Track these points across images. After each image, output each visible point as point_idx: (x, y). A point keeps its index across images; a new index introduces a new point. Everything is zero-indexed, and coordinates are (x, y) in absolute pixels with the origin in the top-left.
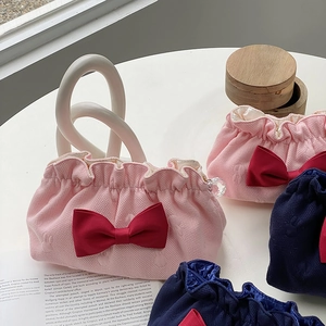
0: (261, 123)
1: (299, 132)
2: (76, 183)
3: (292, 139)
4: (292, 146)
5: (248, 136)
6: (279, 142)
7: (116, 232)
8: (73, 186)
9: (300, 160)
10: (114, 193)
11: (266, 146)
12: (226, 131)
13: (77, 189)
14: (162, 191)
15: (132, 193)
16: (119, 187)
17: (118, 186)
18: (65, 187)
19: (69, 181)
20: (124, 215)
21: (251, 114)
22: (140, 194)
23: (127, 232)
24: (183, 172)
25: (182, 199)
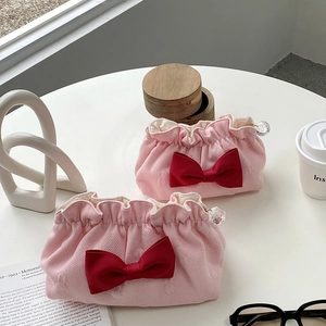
0: (176, 132)
1: (209, 136)
2: (85, 223)
3: (203, 142)
4: (204, 148)
5: (166, 145)
6: (193, 146)
7: (128, 269)
8: (83, 226)
9: (213, 159)
10: (123, 230)
11: (182, 151)
12: (147, 143)
13: (87, 228)
14: (168, 225)
15: (140, 228)
16: (126, 225)
17: (126, 223)
18: (76, 229)
19: (79, 224)
20: (133, 251)
21: (167, 125)
22: (147, 229)
23: (138, 267)
24: (185, 206)
25: (187, 230)
